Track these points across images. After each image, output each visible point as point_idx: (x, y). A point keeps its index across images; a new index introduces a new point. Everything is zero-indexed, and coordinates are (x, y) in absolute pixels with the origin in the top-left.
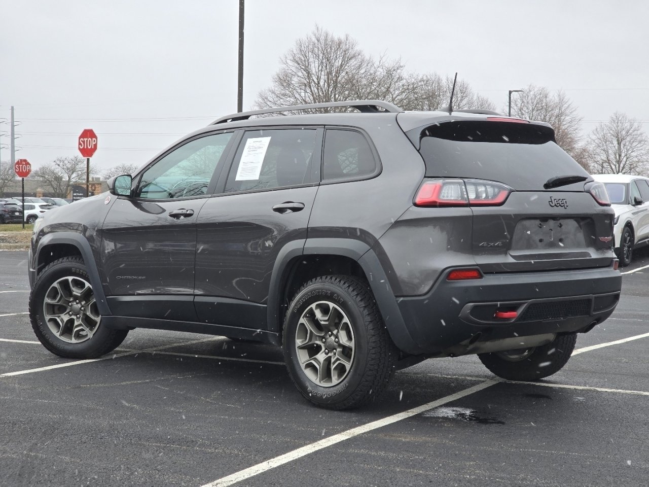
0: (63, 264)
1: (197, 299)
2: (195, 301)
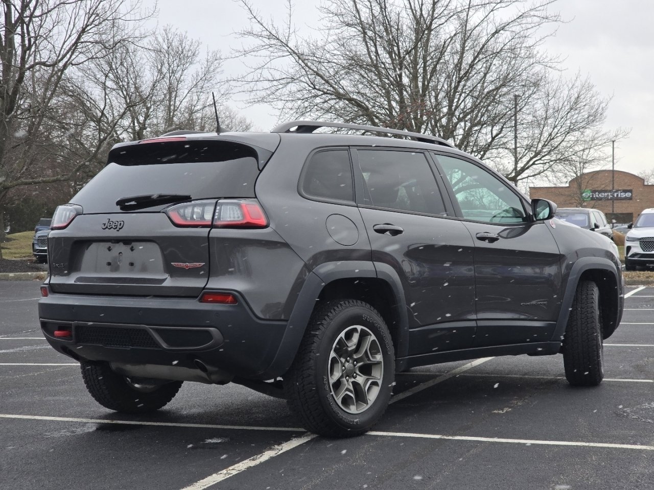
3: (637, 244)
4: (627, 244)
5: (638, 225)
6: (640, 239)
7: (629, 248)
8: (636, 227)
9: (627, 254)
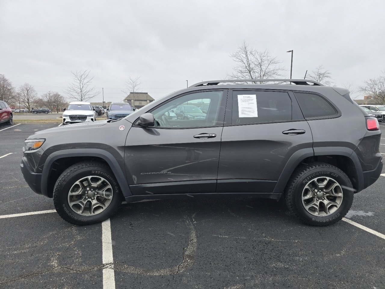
0: (84, 169)
1: (219, 181)
2: (218, 182)
3: (68, 117)
4: (64, 118)
5: (68, 109)
6: (70, 116)
7: (64, 119)
8: (67, 110)
9: (64, 122)
